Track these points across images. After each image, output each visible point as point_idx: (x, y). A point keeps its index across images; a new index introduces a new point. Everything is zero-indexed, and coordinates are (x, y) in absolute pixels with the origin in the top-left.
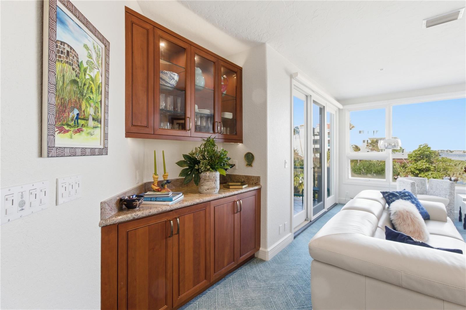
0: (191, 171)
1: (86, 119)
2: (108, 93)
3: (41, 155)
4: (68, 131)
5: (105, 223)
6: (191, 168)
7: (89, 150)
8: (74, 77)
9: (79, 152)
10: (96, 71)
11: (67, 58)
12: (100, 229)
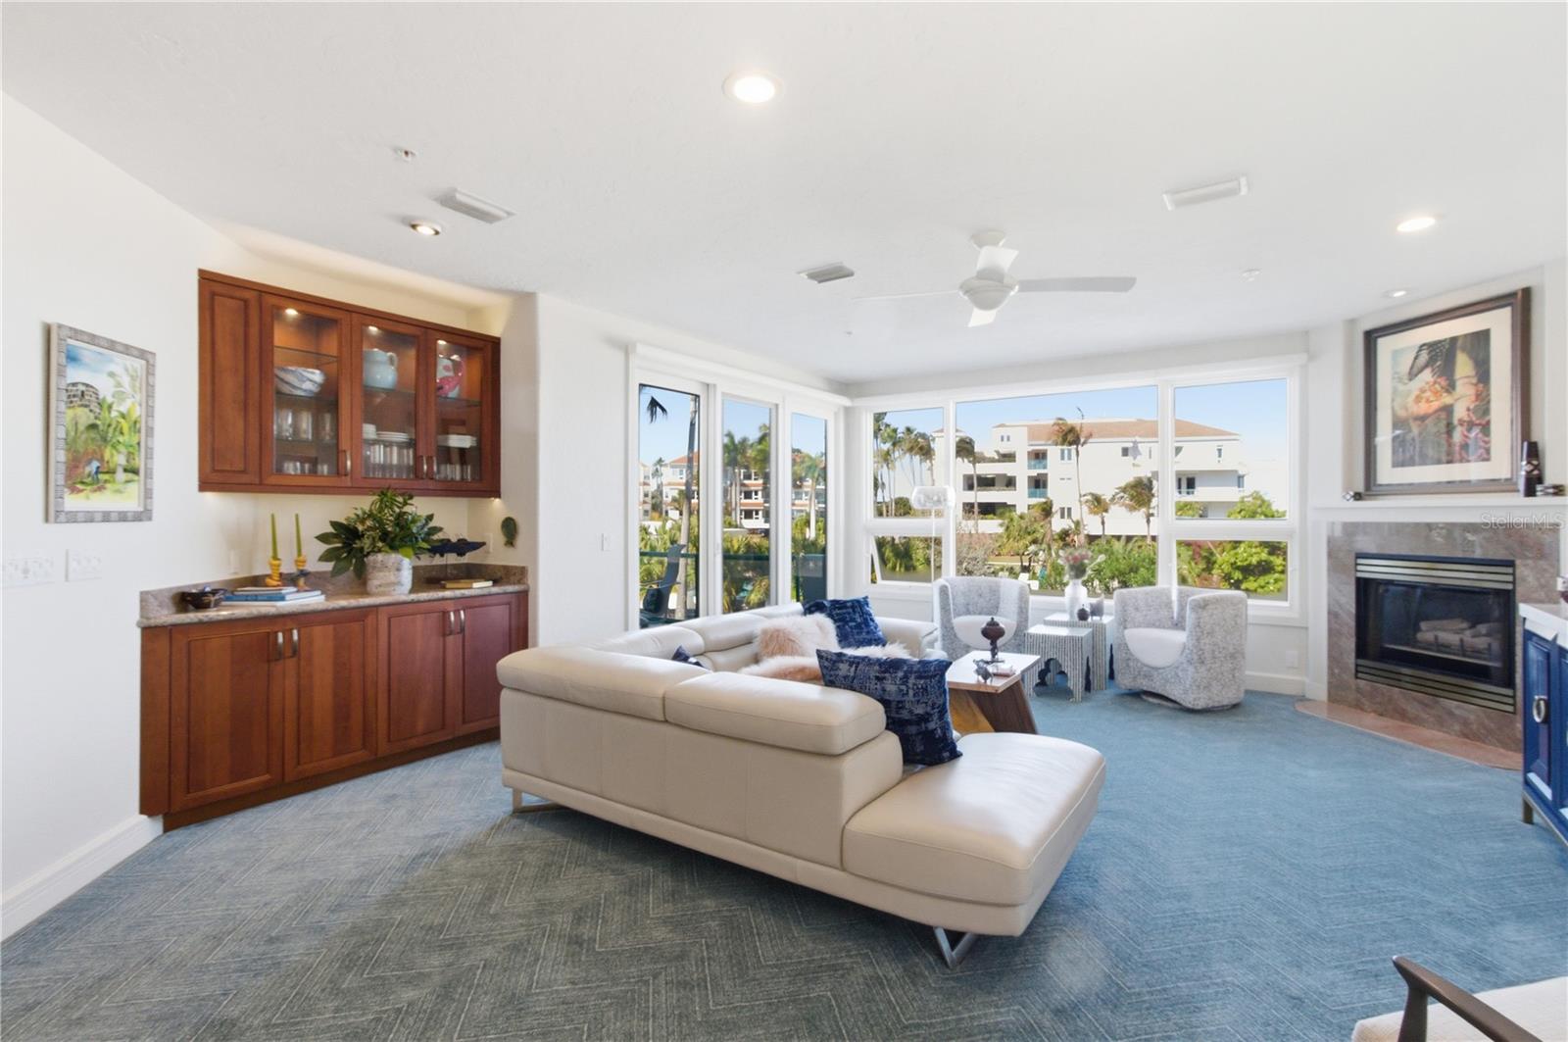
0: (349, 553)
1: (112, 472)
2: (152, 429)
3: (47, 520)
4: (82, 491)
5: (146, 623)
6: (348, 545)
7: (101, 514)
8: (92, 421)
9: (99, 517)
10: (129, 402)
11: (81, 400)
12: (138, 632)
